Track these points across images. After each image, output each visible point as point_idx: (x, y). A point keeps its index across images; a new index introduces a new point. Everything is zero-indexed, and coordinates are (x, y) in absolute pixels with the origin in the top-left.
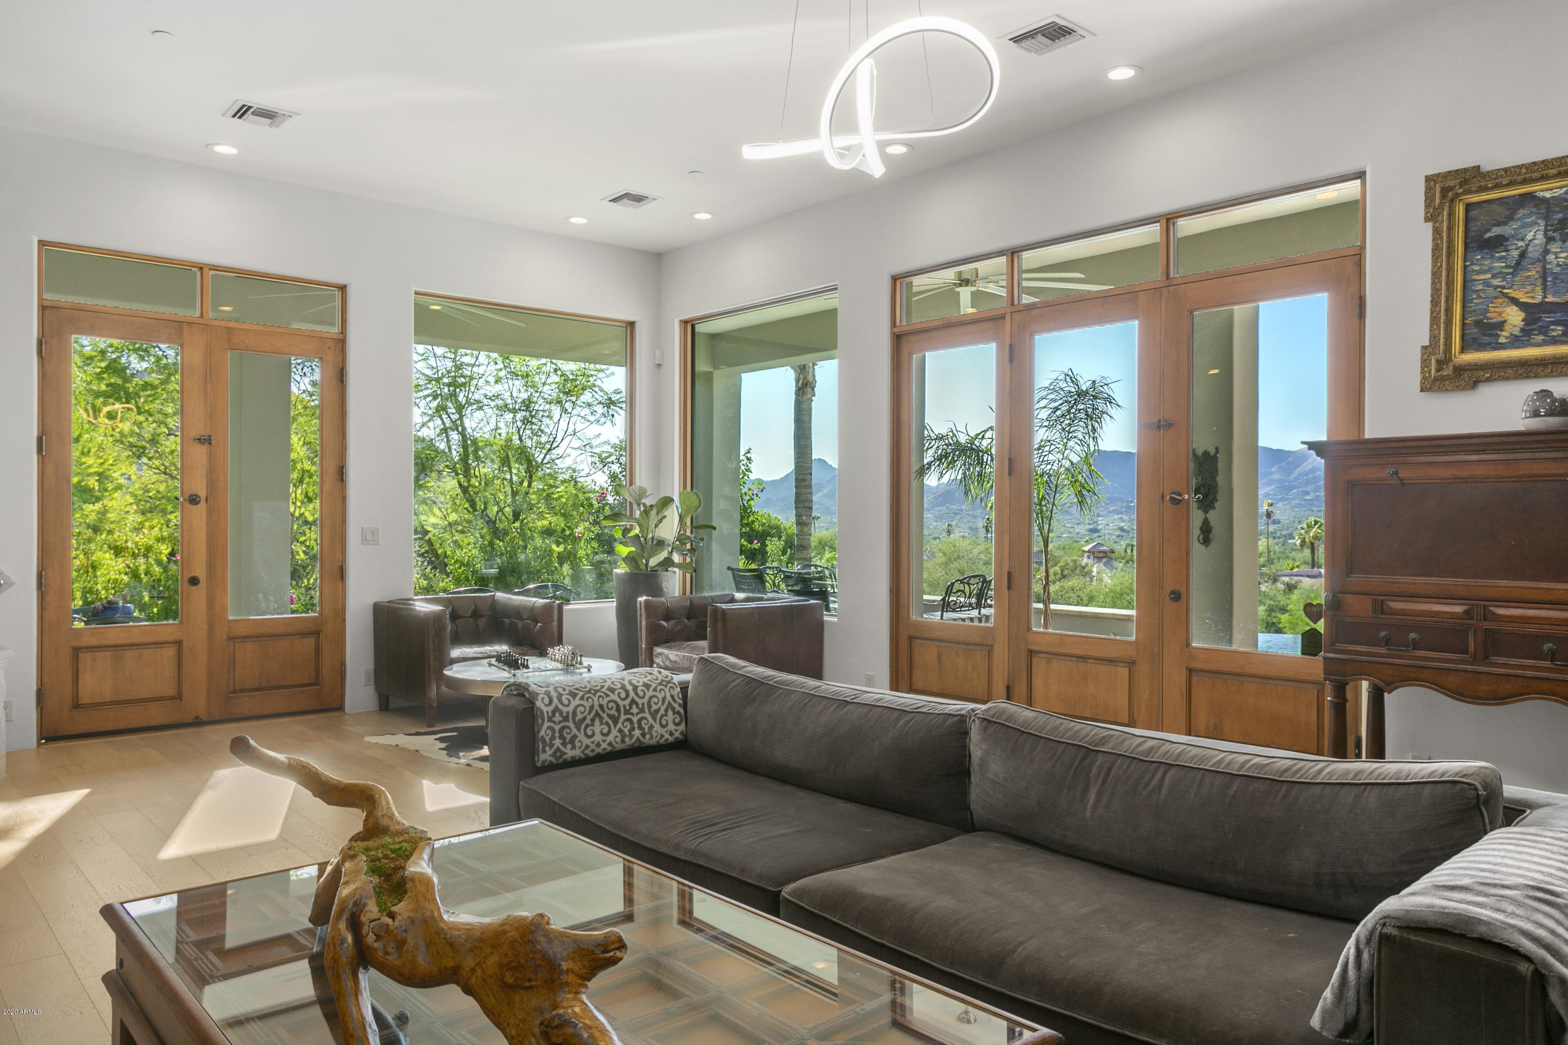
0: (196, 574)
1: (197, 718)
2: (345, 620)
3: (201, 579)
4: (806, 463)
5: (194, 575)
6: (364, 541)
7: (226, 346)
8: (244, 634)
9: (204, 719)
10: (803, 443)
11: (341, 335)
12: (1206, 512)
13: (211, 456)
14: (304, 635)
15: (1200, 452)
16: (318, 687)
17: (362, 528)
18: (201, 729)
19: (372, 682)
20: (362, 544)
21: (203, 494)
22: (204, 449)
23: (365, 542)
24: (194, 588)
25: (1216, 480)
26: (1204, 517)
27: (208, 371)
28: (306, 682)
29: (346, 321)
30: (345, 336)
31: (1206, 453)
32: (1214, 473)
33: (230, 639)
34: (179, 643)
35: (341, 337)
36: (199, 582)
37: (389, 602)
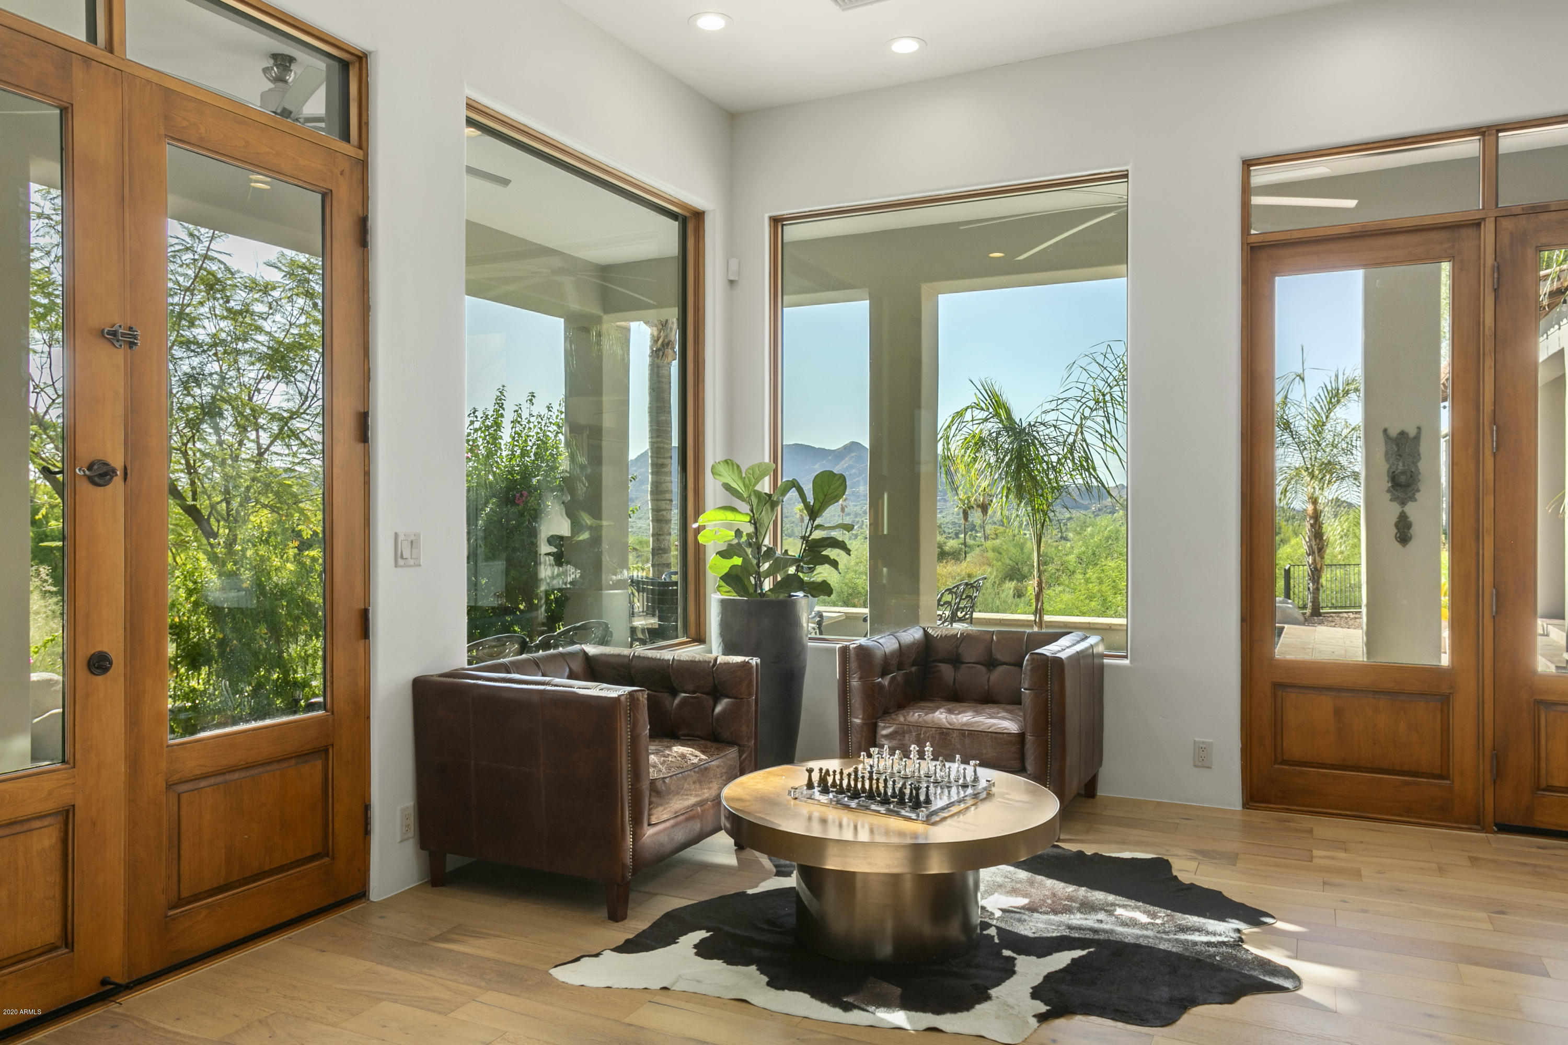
0: (104, 648)
1: (104, 982)
2: (369, 718)
3: (112, 655)
4: (667, 444)
5: (99, 648)
6: (398, 556)
7: (162, 131)
8: (198, 772)
9: (120, 980)
10: (663, 418)
11: (361, 152)
12: (1403, 503)
13: (133, 373)
14: (302, 756)
15: (1393, 432)
16: (326, 860)
17: (396, 535)
18: (113, 1007)
19: (411, 833)
20: (396, 565)
21: (117, 462)
22: (119, 355)
23: (401, 562)
24: (100, 680)
25: (1417, 467)
26: (1400, 510)
27: (127, 179)
28: (308, 853)
29: (367, 124)
30: (366, 155)
31: (1403, 434)
32: (1415, 456)
33: (169, 786)
34: (66, 815)
35: (360, 154)
36: (111, 663)
37: (441, 675)
